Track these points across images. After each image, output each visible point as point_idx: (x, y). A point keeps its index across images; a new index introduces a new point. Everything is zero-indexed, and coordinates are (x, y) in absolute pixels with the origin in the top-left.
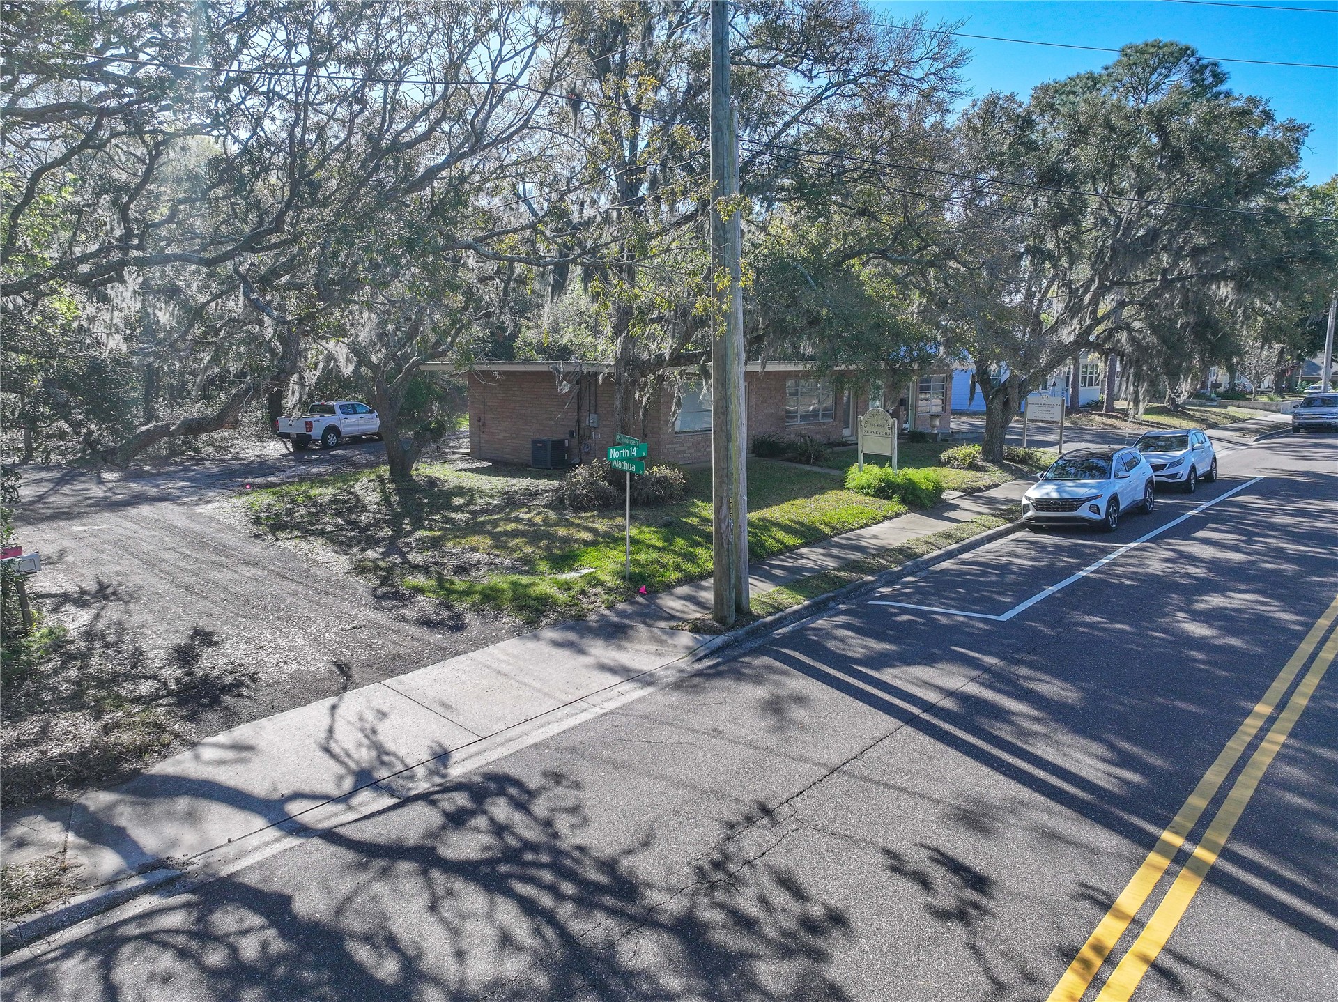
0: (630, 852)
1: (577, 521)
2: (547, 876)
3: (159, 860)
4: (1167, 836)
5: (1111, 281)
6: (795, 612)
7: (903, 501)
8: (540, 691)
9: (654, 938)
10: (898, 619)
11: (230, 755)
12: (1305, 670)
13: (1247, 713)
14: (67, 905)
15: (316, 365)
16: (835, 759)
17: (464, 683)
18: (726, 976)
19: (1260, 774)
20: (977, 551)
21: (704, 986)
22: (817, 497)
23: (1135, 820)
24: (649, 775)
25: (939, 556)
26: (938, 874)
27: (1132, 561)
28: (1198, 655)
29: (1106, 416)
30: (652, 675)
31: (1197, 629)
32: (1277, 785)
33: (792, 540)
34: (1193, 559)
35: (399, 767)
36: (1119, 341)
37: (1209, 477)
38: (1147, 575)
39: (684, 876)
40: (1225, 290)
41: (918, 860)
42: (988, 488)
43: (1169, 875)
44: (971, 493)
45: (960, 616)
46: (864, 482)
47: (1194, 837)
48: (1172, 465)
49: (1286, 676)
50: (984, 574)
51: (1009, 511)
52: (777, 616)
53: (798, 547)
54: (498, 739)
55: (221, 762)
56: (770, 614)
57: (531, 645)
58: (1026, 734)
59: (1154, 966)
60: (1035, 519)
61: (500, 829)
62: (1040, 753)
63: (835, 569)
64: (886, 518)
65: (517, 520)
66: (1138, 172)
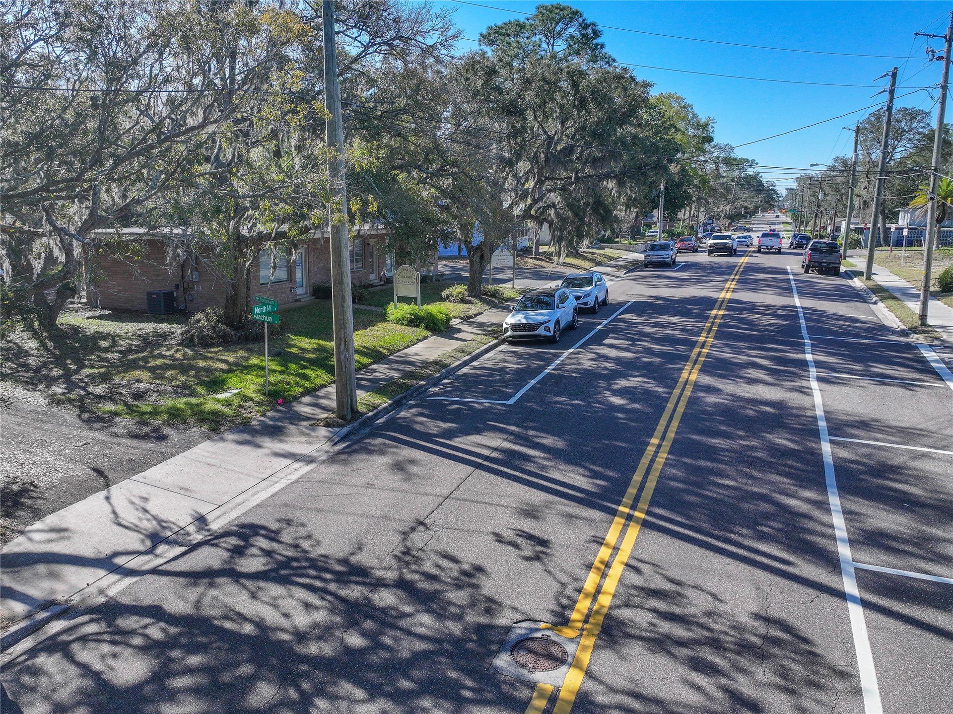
0: (352, 554)
1: (210, 355)
2: (312, 572)
3: (49, 601)
4: (621, 508)
5: (545, 177)
6: (385, 408)
7: (427, 328)
8: (242, 473)
9: (387, 591)
10: (449, 408)
11: (53, 535)
12: (671, 418)
13: (648, 444)
14: (9, 633)
15: (40, 254)
16: (445, 492)
17: (188, 473)
18: (433, 601)
19: (658, 474)
20: (481, 359)
21: (423, 608)
22: (371, 328)
23: (605, 503)
24: (339, 513)
25: (460, 365)
26: (520, 541)
27: (573, 361)
28: (620, 415)
29: (536, 259)
30: (309, 456)
31: (617, 401)
32: (666, 478)
33: (366, 360)
34: (606, 358)
35: (177, 529)
36: (549, 215)
37: (605, 302)
38: (582, 369)
39: (389, 561)
40: (611, 184)
41: (509, 535)
42: (476, 315)
43: (626, 526)
44: (466, 319)
45: (487, 403)
46: (399, 316)
47: (633, 507)
48: (585, 296)
49: (663, 422)
50: (491, 375)
51: (494, 331)
52: (375, 411)
53: (370, 365)
54: (231, 505)
55: (50, 541)
56: (370, 411)
57: (221, 445)
58: (543, 467)
59: (627, 565)
60: (512, 337)
61: (268, 553)
62: (551, 476)
63: (399, 378)
64: (419, 340)
65: (161, 356)
66: (561, 109)
